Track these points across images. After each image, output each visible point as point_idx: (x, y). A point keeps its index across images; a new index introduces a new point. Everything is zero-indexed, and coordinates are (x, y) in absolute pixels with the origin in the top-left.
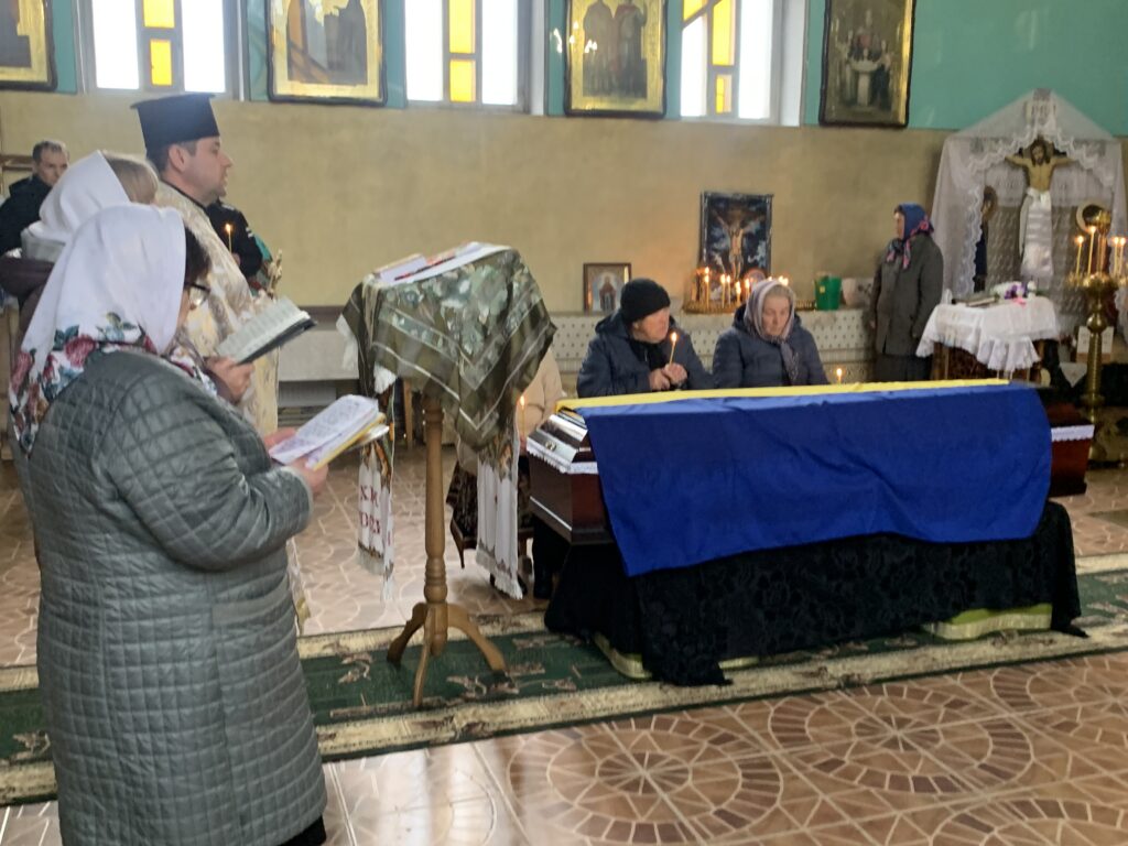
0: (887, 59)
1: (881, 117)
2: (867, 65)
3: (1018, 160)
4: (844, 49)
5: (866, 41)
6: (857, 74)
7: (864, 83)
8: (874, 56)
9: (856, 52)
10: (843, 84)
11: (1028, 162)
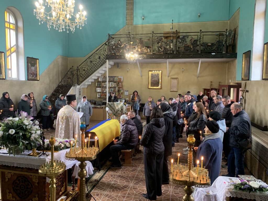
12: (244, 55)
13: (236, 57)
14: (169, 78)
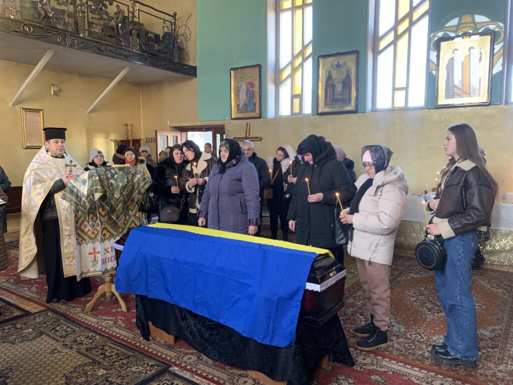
12: (232, 71)
13: (196, 76)
14: (18, 107)
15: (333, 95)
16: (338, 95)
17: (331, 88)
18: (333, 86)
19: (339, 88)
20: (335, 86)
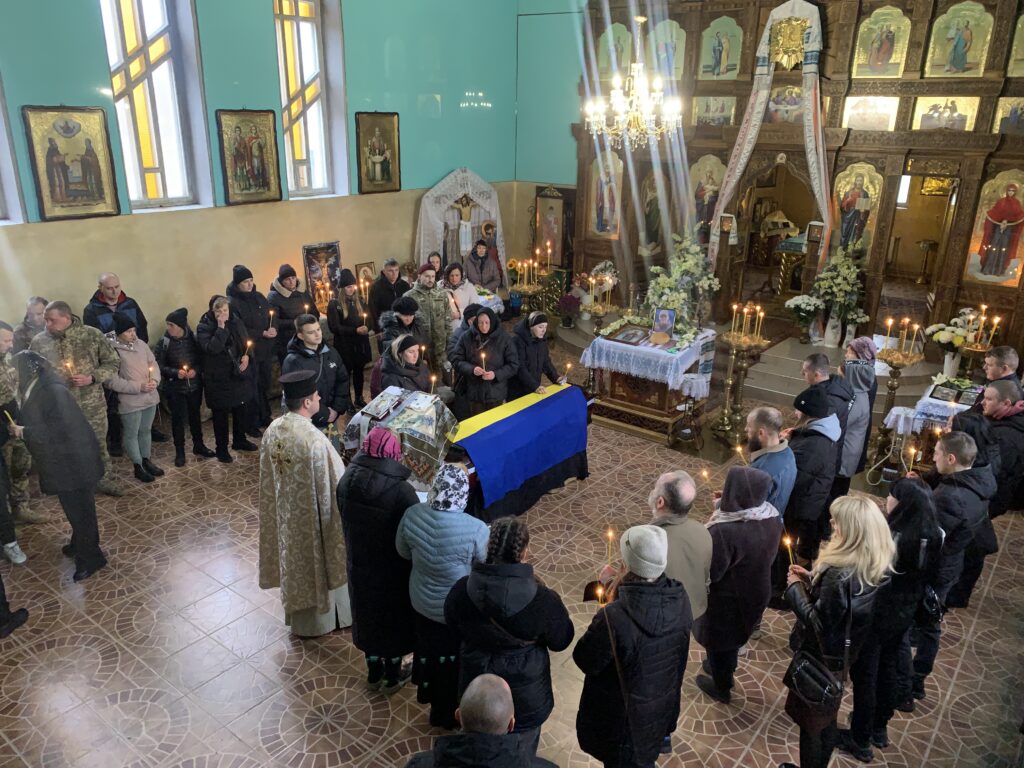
0: (388, 154)
1: (388, 187)
2: (378, 158)
3: (457, 206)
4: (366, 150)
5: (377, 145)
6: (374, 164)
7: (378, 168)
8: (382, 153)
9: (373, 152)
10: (368, 168)
11: (460, 206)
15: (67, 183)
16: (75, 183)
17: (60, 170)
18: (65, 168)
19: (76, 172)
20: (68, 167)
